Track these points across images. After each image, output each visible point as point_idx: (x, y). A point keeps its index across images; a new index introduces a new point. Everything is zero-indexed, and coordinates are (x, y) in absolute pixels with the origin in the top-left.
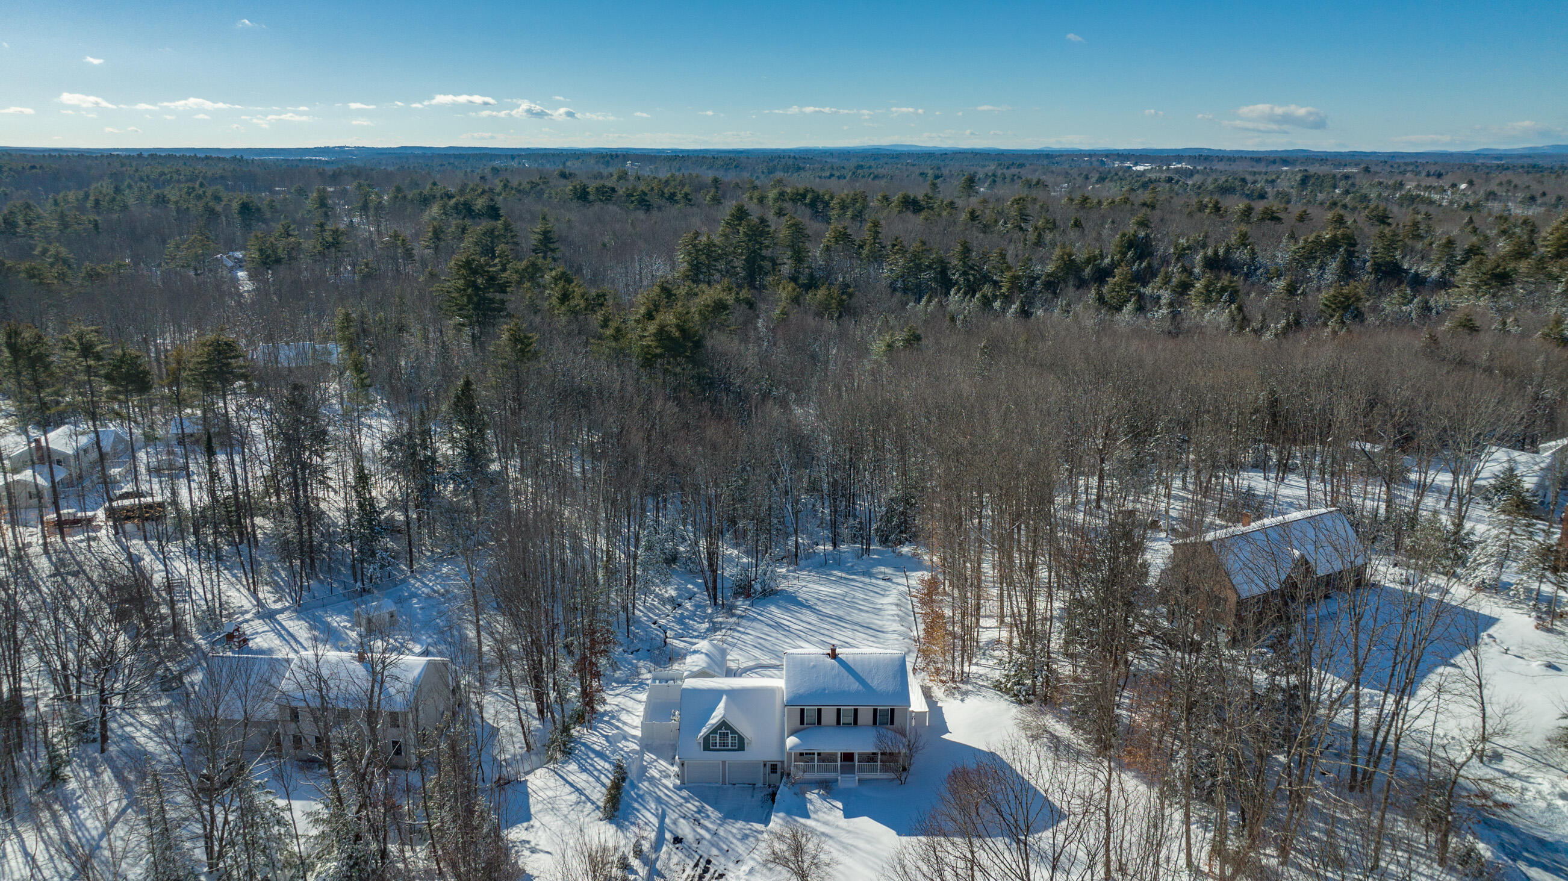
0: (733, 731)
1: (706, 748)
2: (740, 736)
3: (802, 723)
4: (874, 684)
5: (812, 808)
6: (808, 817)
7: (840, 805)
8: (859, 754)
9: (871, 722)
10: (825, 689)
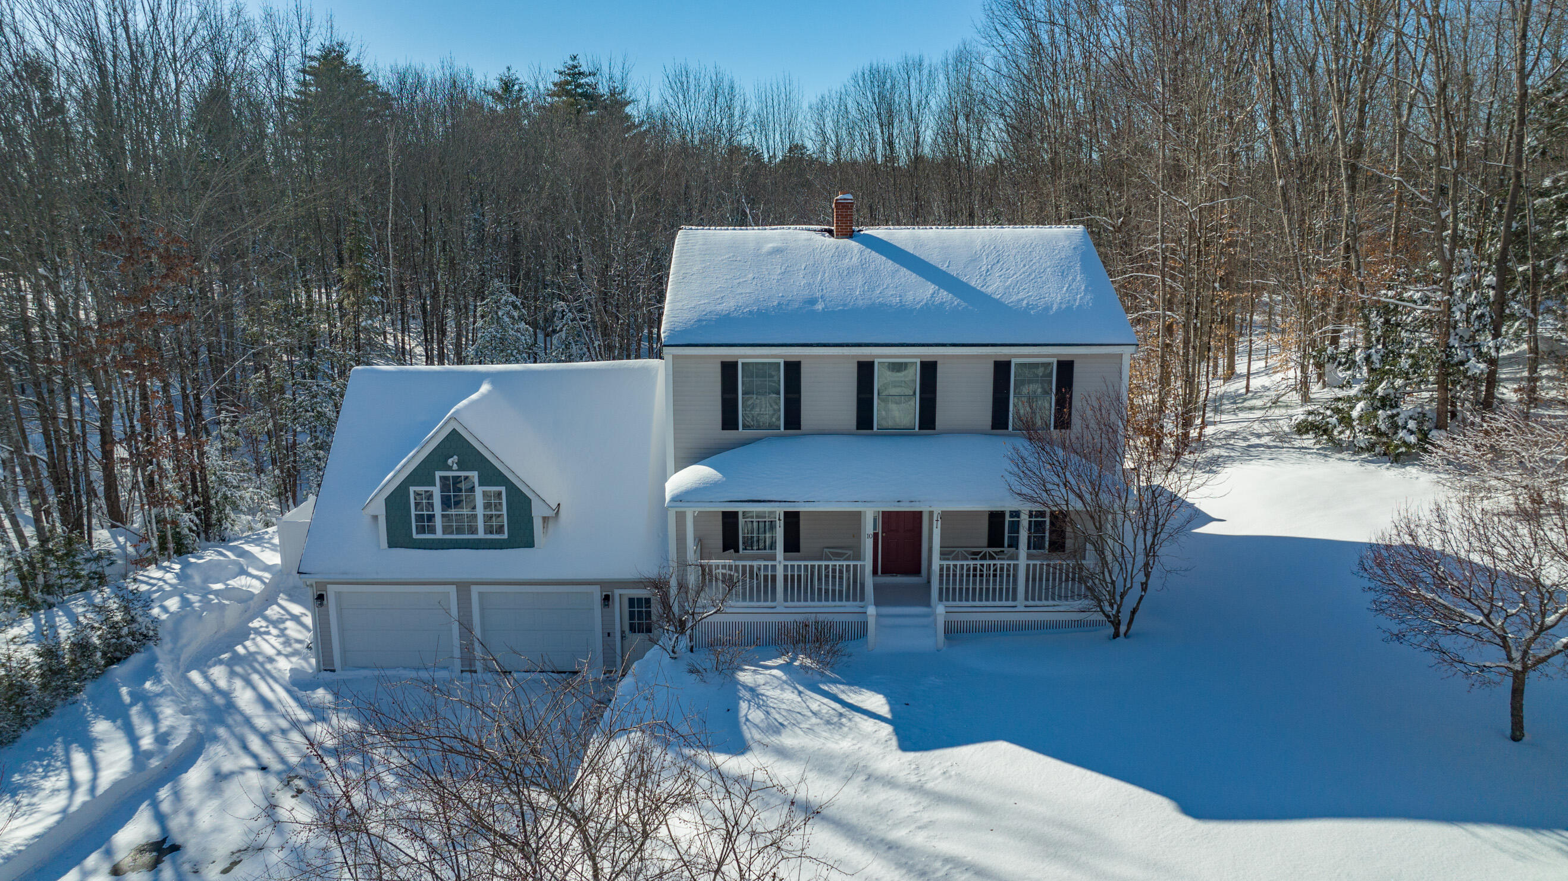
0: (492, 475)
1: (399, 537)
2: (513, 490)
3: (729, 421)
4: (994, 287)
5: (756, 715)
6: (739, 747)
7: (877, 702)
8: (945, 516)
9: (985, 416)
10: (813, 301)
